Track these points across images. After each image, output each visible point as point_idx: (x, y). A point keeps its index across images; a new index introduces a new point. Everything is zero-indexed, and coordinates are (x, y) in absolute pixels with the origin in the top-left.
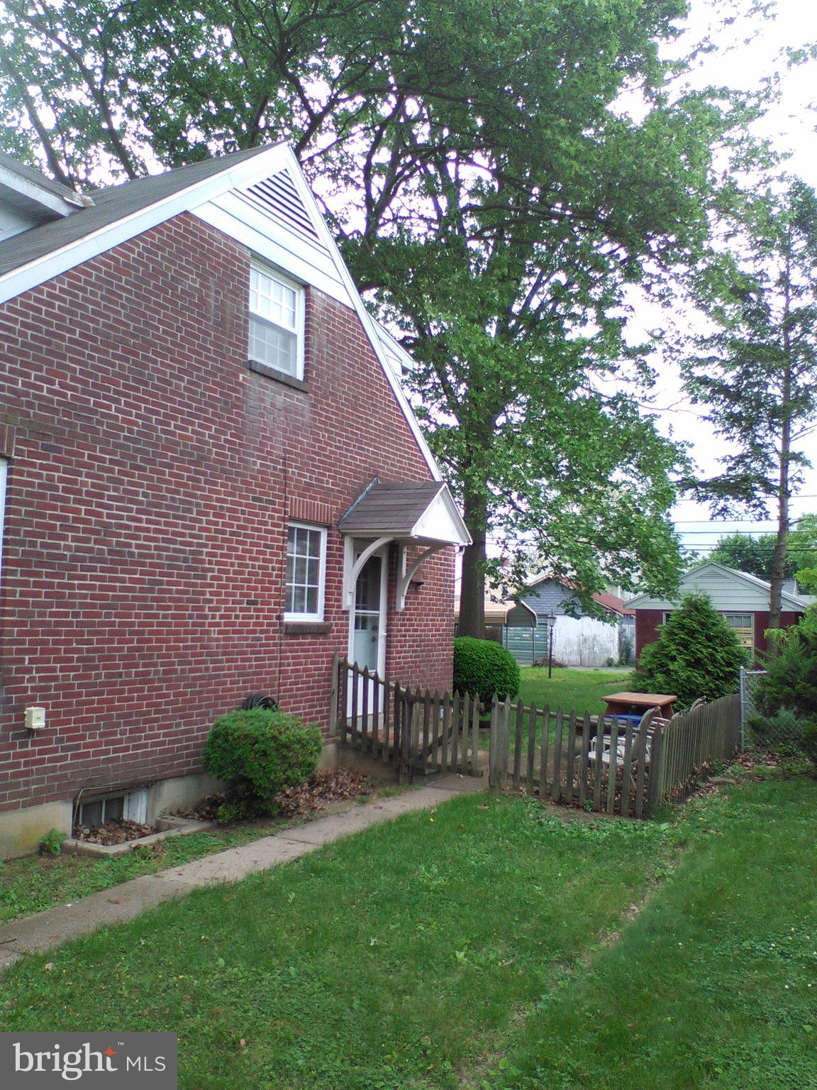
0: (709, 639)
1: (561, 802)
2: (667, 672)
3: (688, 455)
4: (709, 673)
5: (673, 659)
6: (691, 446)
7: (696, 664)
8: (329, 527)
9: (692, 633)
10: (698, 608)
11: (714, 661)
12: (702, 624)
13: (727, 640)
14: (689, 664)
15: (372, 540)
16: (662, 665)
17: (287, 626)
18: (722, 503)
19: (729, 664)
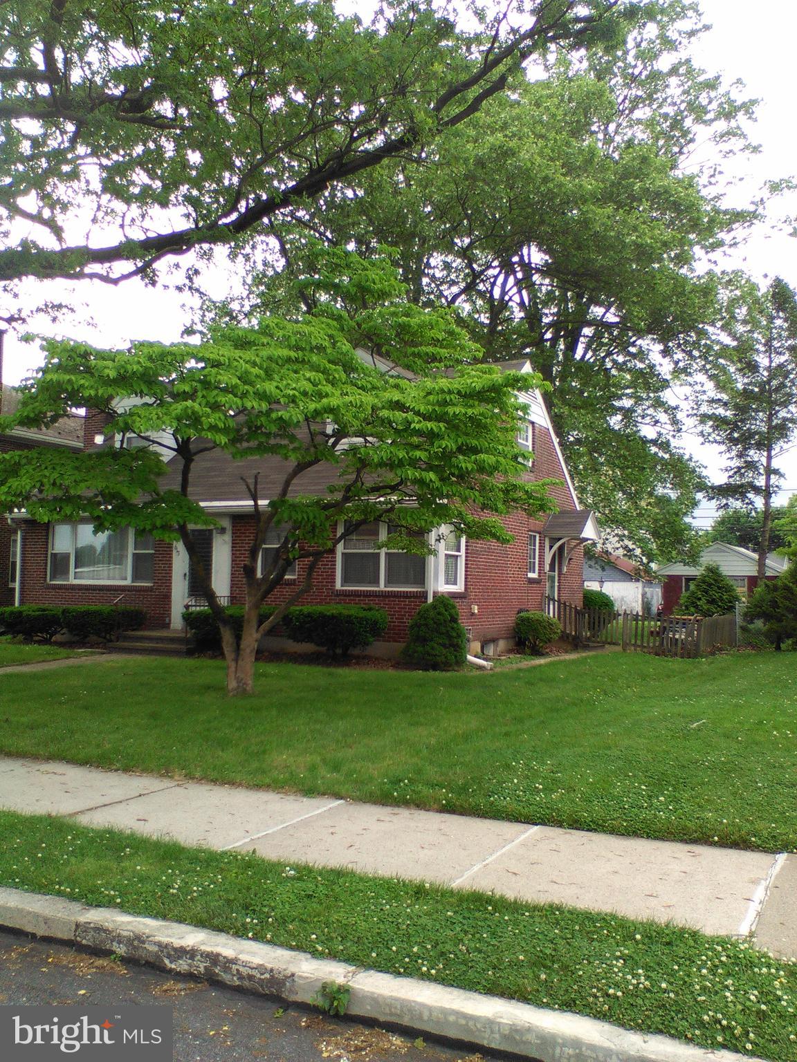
0: (719, 588)
1: (657, 654)
2: (696, 607)
3: (704, 474)
4: (719, 606)
5: (700, 599)
6: (706, 467)
7: (712, 602)
8: (539, 533)
9: (710, 585)
10: (713, 571)
11: (722, 600)
12: (715, 580)
13: (729, 589)
14: (708, 602)
15: (560, 539)
16: (693, 603)
17: (530, 579)
18: (724, 501)
19: (730, 602)
